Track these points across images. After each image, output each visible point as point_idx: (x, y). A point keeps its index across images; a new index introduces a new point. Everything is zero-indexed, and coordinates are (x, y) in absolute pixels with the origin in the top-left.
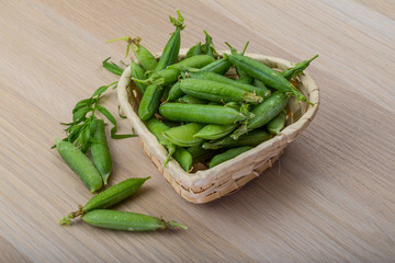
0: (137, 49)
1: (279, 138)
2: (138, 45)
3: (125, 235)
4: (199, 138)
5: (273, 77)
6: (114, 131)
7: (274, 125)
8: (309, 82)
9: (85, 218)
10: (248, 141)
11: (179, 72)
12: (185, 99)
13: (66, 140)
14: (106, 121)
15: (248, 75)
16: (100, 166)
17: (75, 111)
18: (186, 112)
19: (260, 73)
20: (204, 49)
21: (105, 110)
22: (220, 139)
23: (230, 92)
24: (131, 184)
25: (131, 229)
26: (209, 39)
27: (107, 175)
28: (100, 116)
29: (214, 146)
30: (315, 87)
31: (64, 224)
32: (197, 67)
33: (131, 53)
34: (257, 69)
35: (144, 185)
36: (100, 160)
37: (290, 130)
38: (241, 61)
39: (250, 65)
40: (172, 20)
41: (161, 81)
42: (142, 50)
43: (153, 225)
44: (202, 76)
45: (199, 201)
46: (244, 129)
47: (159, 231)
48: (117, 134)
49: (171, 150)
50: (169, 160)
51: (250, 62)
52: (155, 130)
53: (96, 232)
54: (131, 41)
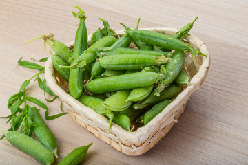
0: (52, 43)
1: (191, 87)
2: (52, 40)
4: (129, 101)
5: (171, 41)
6: (47, 114)
7: (181, 78)
8: (195, 39)
10: (166, 96)
11: (95, 53)
12: (106, 73)
13: (11, 130)
14: (38, 107)
15: (147, 44)
16: (47, 144)
17: (10, 105)
18: (113, 83)
19: (158, 40)
20: (104, 32)
21: (34, 99)
22: (146, 99)
23: (144, 59)
24: (78, 152)
26: (105, 24)
27: (56, 150)
28: (32, 105)
29: (143, 106)
30: (202, 42)
32: (106, 46)
33: (48, 48)
34: (155, 37)
36: (46, 140)
37: (196, 79)
38: (141, 34)
39: (149, 36)
40: (75, 15)
41: (84, 64)
42: (56, 43)
44: (115, 52)
45: (138, 154)
46: (162, 87)
48: (50, 115)
49: (111, 116)
50: (111, 125)
51: (148, 34)
52: (90, 104)
54: (46, 38)
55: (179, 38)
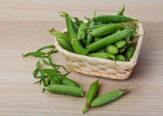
0: (56, 33)
2: (55, 31)
3: (112, 103)
9: (93, 105)
25: (114, 99)
27: (81, 88)
31: (84, 113)
35: (99, 84)
42: (58, 32)
43: (121, 93)
47: (124, 95)
49: (113, 57)
53: (100, 108)
55: (120, 15)
